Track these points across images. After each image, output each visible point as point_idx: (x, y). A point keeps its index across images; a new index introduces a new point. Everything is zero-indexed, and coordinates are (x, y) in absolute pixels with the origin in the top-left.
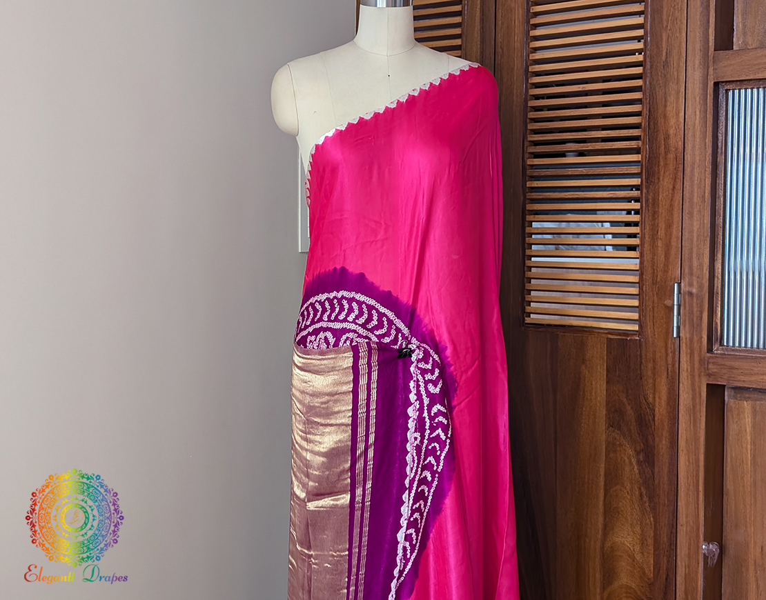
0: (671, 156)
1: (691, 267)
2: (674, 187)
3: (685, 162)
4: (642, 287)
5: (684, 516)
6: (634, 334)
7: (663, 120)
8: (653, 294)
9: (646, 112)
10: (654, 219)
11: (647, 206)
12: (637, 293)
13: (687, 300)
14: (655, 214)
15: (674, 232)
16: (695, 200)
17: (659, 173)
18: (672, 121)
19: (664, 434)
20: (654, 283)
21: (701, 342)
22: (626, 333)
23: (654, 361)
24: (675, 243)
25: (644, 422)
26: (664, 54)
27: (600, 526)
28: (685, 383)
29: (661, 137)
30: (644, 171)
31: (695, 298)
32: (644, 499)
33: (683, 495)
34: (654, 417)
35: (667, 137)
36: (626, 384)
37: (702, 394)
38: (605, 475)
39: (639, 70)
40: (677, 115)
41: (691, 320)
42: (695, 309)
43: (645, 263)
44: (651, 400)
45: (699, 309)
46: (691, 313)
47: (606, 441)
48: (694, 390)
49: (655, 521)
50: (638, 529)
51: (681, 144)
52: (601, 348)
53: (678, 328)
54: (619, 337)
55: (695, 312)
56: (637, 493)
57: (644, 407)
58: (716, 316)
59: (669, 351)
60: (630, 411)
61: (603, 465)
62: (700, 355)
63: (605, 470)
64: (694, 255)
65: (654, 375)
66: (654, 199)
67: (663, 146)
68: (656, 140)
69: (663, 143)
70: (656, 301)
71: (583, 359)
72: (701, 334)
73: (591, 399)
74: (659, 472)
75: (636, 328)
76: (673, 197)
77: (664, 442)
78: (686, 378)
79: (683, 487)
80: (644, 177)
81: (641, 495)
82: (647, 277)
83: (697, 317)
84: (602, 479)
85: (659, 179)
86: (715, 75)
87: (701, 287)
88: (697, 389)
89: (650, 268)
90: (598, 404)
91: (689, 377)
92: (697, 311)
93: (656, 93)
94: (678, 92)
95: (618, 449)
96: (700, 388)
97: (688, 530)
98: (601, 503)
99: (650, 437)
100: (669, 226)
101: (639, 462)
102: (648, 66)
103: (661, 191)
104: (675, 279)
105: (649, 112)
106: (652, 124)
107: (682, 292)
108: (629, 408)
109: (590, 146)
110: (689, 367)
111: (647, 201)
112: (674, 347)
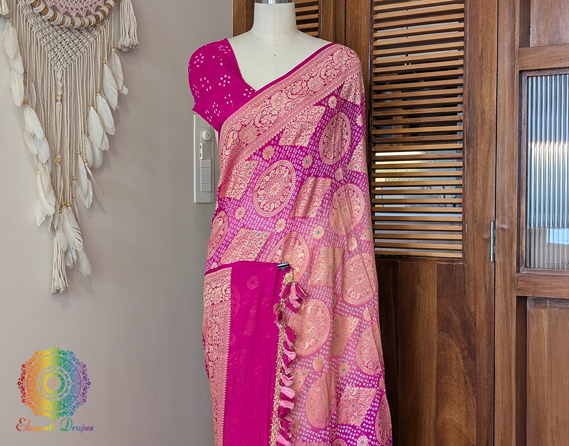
0: (487, 127)
1: (503, 209)
2: (489, 149)
3: (498, 130)
4: (465, 225)
5: (500, 397)
6: (459, 261)
7: (480, 100)
8: (474, 230)
9: (466, 94)
10: (473, 173)
11: (468, 164)
12: (461, 229)
13: (500, 234)
14: (474, 170)
15: (490, 183)
16: (506, 159)
17: (477, 138)
18: (487, 100)
19: (484, 335)
20: (474, 221)
21: (512, 265)
22: (452, 260)
23: (475, 281)
24: (491, 191)
25: (467, 327)
26: (480, 50)
27: (433, 407)
28: (500, 296)
29: (479, 113)
30: (465, 138)
31: (506, 232)
32: (468, 385)
33: (499, 381)
34: (475, 322)
35: (483, 112)
36: (453, 299)
37: (513, 304)
38: (437, 368)
39: (460, 62)
40: (491, 95)
41: (504, 249)
42: (507, 240)
43: (467, 207)
44: (472, 310)
45: (510, 240)
46: (504, 243)
47: (437, 342)
48: (506, 302)
49: (477, 401)
50: (463, 408)
51: (494, 117)
52: (433, 272)
53: (494, 255)
54: (447, 263)
55: (507, 243)
56: (463, 381)
57: (467, 316)
58: (522, 245)
59: (487, 272)
60: (456, 319)
61: (435, 361)
62: (511, 275)
63: (437, 365)
64: (506, 200)
65: (475, 291)
66: (473, 159)
67: (480, 119)
68: (474, 114)
69: (480, 116)
70: (476, 235)
71: (419, 281)
72: (511, 259)
73: (425, 311)
74: (480, 364)
75: (460, 256)
76: (488, 156)
77: (483, 341)
78: (500, 292)
79: (499, 374)
80: (465, 142)
81: (466, 382)
82: (469, 217)
83: (509, 246)
84: (434, 371)
85: (477, 144)
86: (520, 65)
87: (511, 223)
88: (509, 301)
89: (471, 211)
90: (431, 314)
91: (503, 291)
92: (509, 242)
93: (474, 79)
94: (491, 79)
95: (447, 348)
96: (511, 300)
97: (503, 407)
98: (434, 390)
99: (472, 338)
100: (485, 179)
101: (464, 357)
102: (467, 59)
103: (478, 153)
104: (491, 218)
105: (469, 94)
106: (471, 102)
107: (496, 228)
108: (455, 316)
109: (423, 120)
110: (502, 284)
111: (468, 160)
112: (491, 268)
